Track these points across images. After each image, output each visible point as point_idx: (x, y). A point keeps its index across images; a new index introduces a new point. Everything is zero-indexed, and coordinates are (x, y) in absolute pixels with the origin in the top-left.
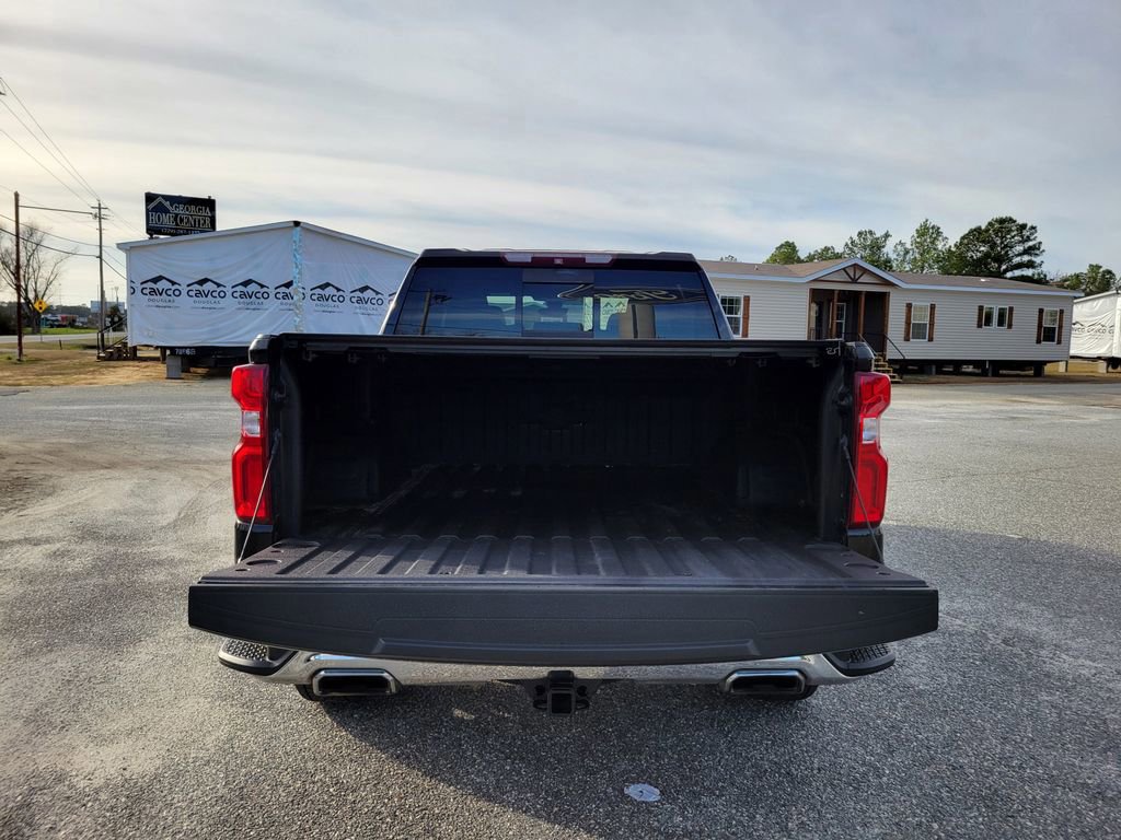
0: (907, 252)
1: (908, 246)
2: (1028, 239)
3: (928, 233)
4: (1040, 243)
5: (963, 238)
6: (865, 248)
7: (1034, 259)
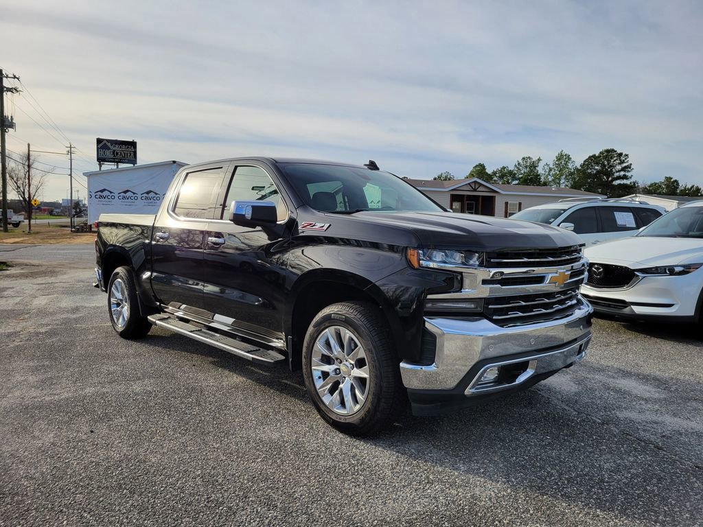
0: (550, 170)
1: (551, 166)
2: (623, 162)
3: (563, 159)
4: (631, 164)
5: (585, 161)
6: (526, 167)
7: (627, 174)
